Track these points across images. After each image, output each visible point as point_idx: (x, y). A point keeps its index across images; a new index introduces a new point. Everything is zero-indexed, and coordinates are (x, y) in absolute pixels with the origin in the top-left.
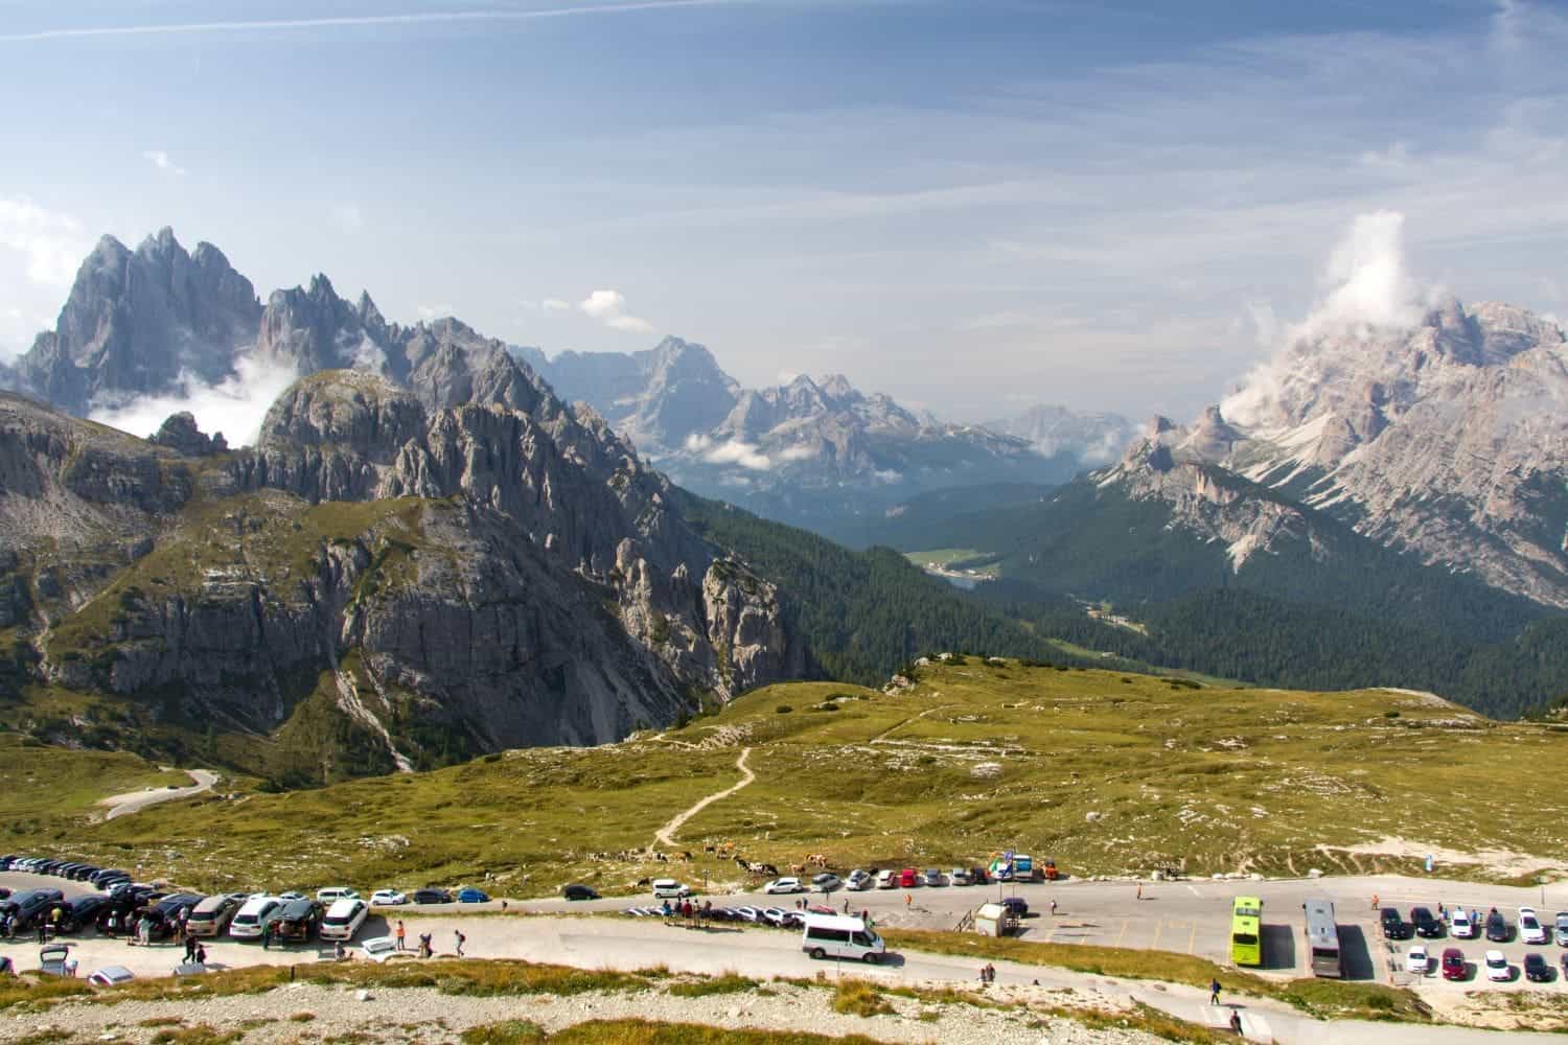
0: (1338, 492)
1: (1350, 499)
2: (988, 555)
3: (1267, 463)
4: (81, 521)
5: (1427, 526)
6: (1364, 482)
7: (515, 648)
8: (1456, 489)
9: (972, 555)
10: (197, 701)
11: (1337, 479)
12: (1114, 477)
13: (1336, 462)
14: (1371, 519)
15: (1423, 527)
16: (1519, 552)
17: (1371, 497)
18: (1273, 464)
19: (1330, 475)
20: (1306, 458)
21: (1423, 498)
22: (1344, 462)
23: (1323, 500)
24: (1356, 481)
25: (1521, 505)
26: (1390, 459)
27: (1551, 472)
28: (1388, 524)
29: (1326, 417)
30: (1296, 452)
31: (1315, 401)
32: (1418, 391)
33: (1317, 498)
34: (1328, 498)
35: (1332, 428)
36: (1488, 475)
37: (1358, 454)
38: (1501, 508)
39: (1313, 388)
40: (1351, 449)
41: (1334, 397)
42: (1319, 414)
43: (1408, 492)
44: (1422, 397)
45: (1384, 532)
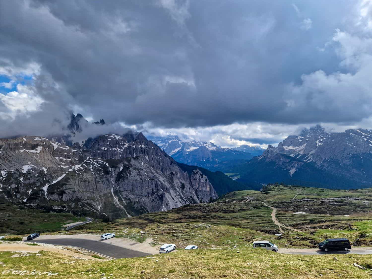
0: (310, 160)
1: (312, 161)
2: (237, 174)
3: (294, 154)
4: (56, 164)
5: (331, 166)
6: (315, 157)
7: (153, 190)
8: (336, 158)
9: (234, 174)
10: (82, 203)
11: (309, 157)
12: (262, 157)
13: (309, 153)
14: (318, 165)
15: (330, 166)
16: (352, 171)
17: (317, 160)
18: (295, 154)
19: (308, 156)
20: (302, 153)
21: (329, 160)
22: (310, 153)
23: (307, 161)
24: (313, 157)
25: (351, 161)
26: (321, 153)
27: (357, 154)
28: (322, 166)
29: (305, 144)
30: (300, 152)
31: (302, 141)
32: (324, 138)
33: (305, 161)
34: (308, 161)
35: (307, 146)
36: (342, 155)
37: (313, 151)
38: (347, 162)
39: (301, 139)
40: (312, 150)
41: (307, 140)
42: (304, 144)
43: (325, 159)
44: (326, 140)
45: (321, 168)
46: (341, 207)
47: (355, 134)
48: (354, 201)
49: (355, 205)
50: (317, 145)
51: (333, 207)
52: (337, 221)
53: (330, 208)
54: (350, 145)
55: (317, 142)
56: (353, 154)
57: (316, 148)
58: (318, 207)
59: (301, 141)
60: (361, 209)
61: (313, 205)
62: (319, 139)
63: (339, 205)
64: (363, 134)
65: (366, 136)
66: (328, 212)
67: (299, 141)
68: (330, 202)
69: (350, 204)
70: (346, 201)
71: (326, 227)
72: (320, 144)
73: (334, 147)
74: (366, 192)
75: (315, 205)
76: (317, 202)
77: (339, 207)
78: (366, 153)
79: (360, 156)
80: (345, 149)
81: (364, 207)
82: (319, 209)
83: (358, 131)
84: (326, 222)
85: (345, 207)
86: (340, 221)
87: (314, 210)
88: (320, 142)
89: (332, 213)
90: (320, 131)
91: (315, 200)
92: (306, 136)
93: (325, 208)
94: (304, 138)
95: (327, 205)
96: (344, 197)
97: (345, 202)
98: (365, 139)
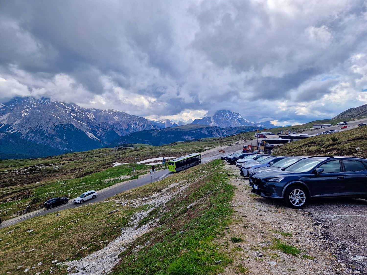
0: (14, 130)
1: (17, 132)
6: (20, 128)
8: (42, 128)
11: (13, 127)
13: (13, 124)
14: (23, 135)
15: (35, 136)
16: (56, 140)
17: (22, 131)
19: (11, 127)
20: (5, 123)
21: (35, 131)
22: (15, 123)
23: (10, 132)
24: (18, 128)
25: (56, 131)
26: (26, 123)
27: (60, 125)
28: (27, 136)
29: (9, 114)
30: (2, 121)
31: (6, 110)
32: (30, 109)
33: (9, 131)
34: (12, 131)
35: (11, 116)
36: (48, 126)
37: (18, 122)
38: (52, 132)
39: (4, 107)
40: (16, 121)
41: (11, 109)
42: (7, 113)
43: (31, 129)
44: (32, 110)
45: (27, 138)
46: (33, 175)
47: (59, 106)
48: (47, 167)
49: (46, 171)
50: (23, 115)
51: (24, 176)
52: (24, 190)
53: (21, 178)
54: (55, 116)
55: (22, 112)
56: (58, 125)
57: (22, 117)
58: (7, 180)
59: (4, 109)
60: (52, 174)
61: (3, 178)
62: (24, 109)
63: (31, 174)
64: (66, 107)
65: (68, 109)
66: (19, 183)
67: (2, 109)
68: (22, 172)
69: (42, 171)
70: (39, 168)
71: (11, 199)
72: (26, 114)
73: (40, 118)
74: (61, 158)
75: (5, 178)
76: (8, 174)
77: (31, 176)
78: (68, 124)
79: (63, 126)
80: (50, 120)
81: (56, 171)
82: (9, 181)
83: (62, 104)
84: (12, 194)
85: (37, 174)
86: (28, 189)
87: (3, 184)
88: (26, 112)
89: (23, 183)
90: (26, 101)
91: (6, 173)
92: (10, 105)
93: (15, 179)
94: (7, 106)
95: (18, 176)
96: (38, 165)
97: (37, 169)
98: (68, 112)
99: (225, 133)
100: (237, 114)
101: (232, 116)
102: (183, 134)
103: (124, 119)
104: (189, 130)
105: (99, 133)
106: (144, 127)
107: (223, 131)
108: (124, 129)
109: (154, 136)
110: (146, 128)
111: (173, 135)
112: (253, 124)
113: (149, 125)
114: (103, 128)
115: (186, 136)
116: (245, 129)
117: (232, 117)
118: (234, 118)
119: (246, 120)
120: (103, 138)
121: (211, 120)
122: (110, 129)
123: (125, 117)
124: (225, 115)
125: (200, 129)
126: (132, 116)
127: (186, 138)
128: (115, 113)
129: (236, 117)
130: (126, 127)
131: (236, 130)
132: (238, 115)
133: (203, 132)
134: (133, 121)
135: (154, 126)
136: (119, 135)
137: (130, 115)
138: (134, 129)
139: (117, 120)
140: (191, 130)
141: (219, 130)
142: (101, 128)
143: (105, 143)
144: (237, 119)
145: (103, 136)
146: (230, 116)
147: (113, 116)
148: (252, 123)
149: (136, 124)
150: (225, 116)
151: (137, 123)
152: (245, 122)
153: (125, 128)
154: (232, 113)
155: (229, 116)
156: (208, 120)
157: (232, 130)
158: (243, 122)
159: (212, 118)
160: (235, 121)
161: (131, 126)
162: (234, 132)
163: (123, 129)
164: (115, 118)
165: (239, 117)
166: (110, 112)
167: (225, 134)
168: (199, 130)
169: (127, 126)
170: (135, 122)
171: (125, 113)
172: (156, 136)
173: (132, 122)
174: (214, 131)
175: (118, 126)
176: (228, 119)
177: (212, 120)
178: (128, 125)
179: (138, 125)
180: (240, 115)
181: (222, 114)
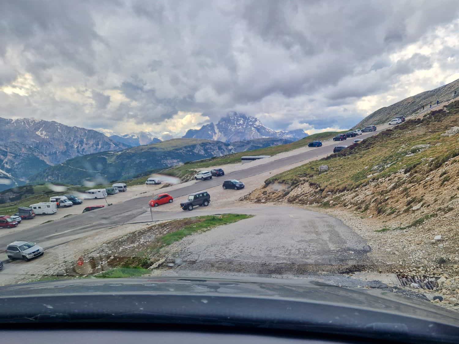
99: (232, 150)
100: (254, 120)
101: (247, 122)
102: (162, 157)
103: (56, 134)
104: (172, 149)
105: (7, 163)
106: (98, 147)
107: (230, 147)
108: (59, 152)
109: (111, 162)
110: (102, 149)
111: (144, 159)
112: (278, 134)
113: (107, 143)
114: (15, 153)
115: (167, 159)
116: (263, 143)
117: (247, 124)
118: (251, 125)
119: (267, 128)
120: (16, 171)
121: (214, 130)
122: (29, 154)
123: (59, 130)
124: (235, 122)
125: (192, 146)
126: (73, 127)
127: (169, 162)
128: (38, 123)
129: (253, 124)
130: (63, 148)
131: (249, 146)
132: (256, 120)
133: (196, 151)
134: (76, 137)
135: (116, 145)
136: (48, 163)
137: (68, 126)
138: (78, 152)
139: (43, 136)
140: (177, 150)
141: (223, 147)
142: (11, 153)
143: (22, 180)
144: (255, 127)
145: (16, 167)
146: (244, 123)
147: (35, 129)
148: (276, 132)
149: (81, 142)
150: (237, 123)
151: (83, 140)
152: (267, 132)
153: (61, 150)
154: (246, 117)
155: (241, 122)
156: (210, 131)
157: (243, 146)
158: (264, 131)
159: (216, 127)
160: (252, 130)
161: (72, 147)
162: (245, 148)
163: (57, 152)
164: (38, 133)
165: (257, 123)
166: (29, 122)
167: (232, 152)
168: (189, 149)
169: (65, 147)
170: (79, 139)
171: (58, 123)
172: (115, 162)
173: (74, 139)
174: (214, 148)
175: (46, 147)
176: (241, 127)
177: (217, 131)
178: (67, 144)
179: (86, 144)
180: (258, 121)
181: (232, 120)
